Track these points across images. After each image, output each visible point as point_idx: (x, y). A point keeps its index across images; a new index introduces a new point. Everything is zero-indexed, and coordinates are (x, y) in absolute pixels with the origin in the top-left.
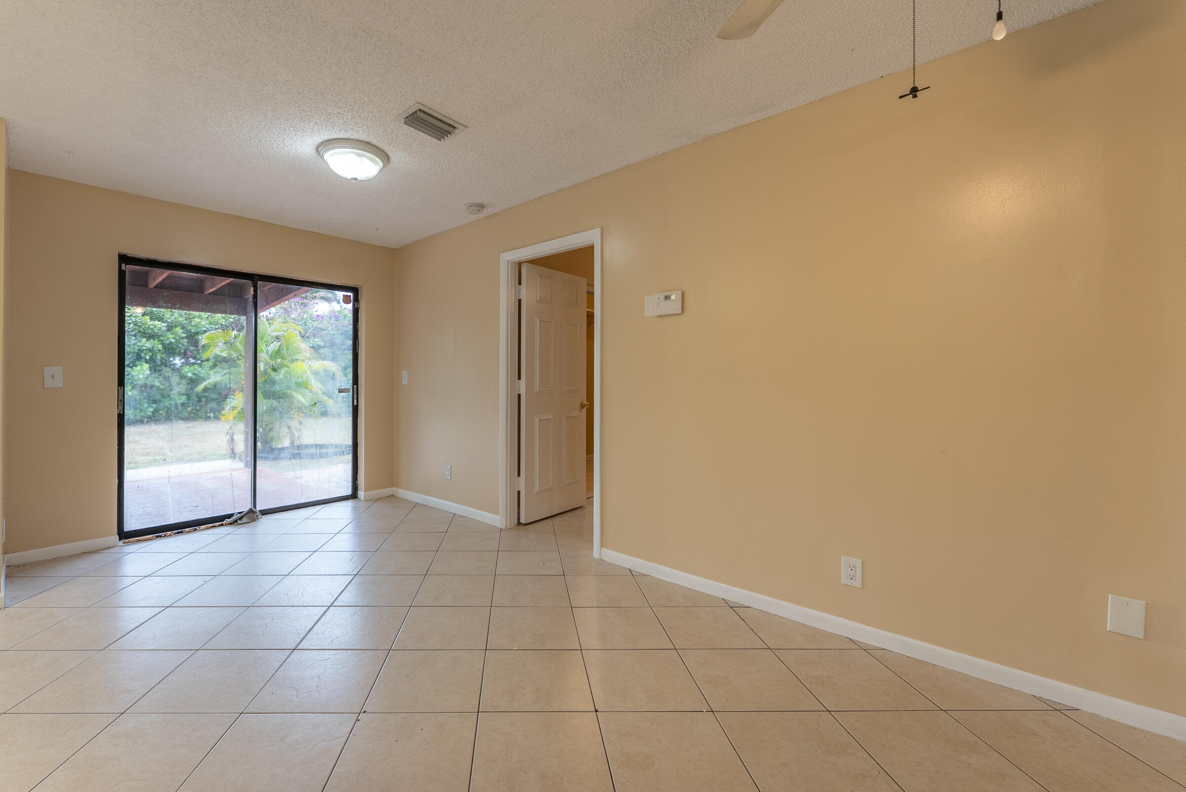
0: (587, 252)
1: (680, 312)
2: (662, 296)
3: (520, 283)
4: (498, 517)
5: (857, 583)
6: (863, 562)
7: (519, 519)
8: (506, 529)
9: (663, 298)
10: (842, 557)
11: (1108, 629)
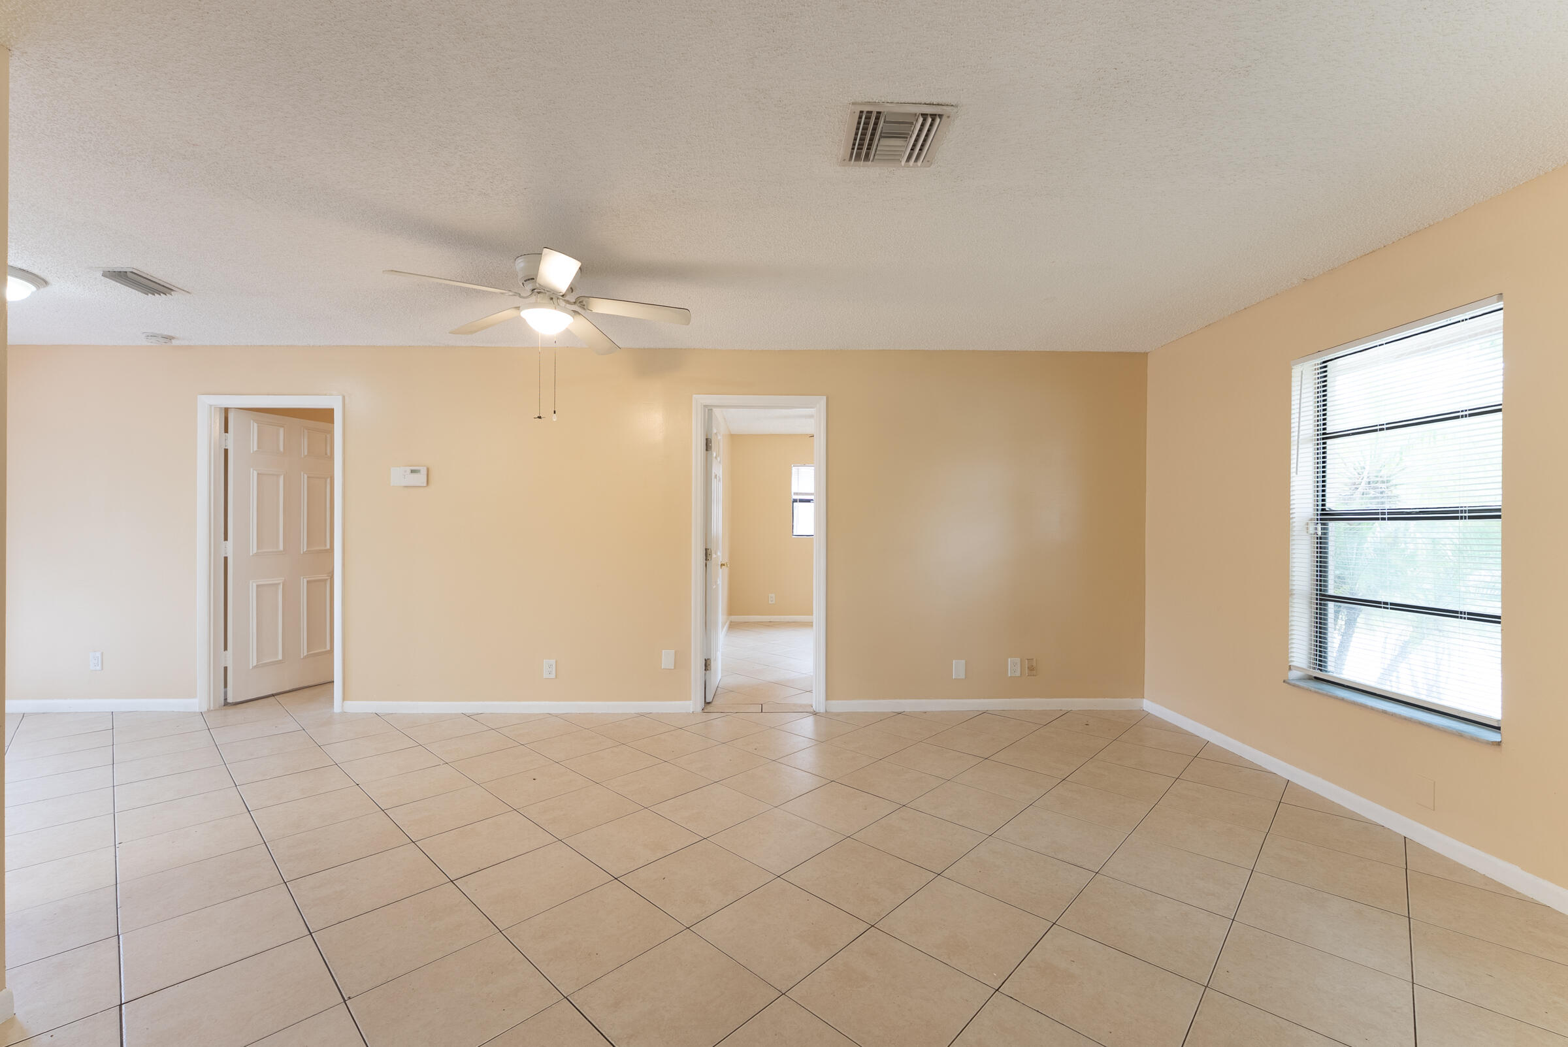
0: (326, 415)
1: (425, 485)
2: (408, 469)
3: (226, 431)
4: (196, 701)
5: (553, 676)
6: (556, 662)
7: (226, 699)
8: (209, 711)
9: (410, 471)
10: (545, 661)
11: (663, 667)
